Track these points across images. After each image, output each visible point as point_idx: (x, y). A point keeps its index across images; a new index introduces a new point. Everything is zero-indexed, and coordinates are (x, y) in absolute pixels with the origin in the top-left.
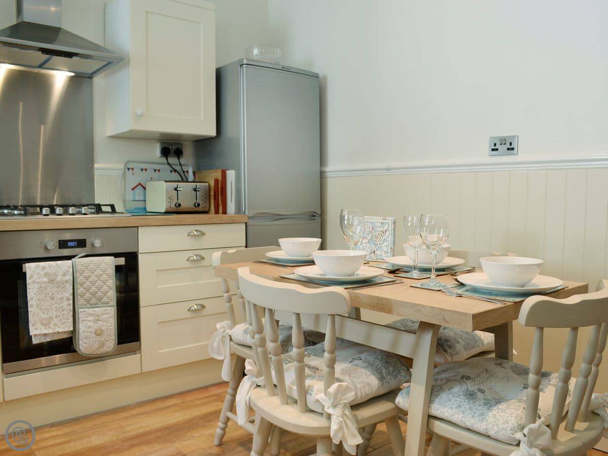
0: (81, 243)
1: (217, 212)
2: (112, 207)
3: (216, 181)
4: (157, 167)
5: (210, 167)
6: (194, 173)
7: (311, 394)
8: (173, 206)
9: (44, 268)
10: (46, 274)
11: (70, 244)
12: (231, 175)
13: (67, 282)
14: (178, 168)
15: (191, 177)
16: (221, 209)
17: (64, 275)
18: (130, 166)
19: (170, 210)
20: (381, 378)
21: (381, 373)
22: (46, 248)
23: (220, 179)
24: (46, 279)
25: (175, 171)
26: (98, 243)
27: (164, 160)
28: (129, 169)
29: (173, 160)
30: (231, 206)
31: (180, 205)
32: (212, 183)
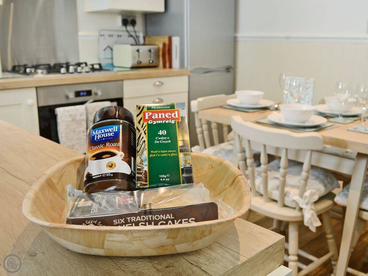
0: (89, 93)
1: (164, 66)
2: (100, 65)
3: (164, 45)
4: (120, 33)
5: (158, 34)
6: (144, 38)
7: (288, 197)
8: (136, 63)
9: (68, 111)
10: (70, 116)
11: (82, 94)
12: (176, 41)
13: (83, 120)
14: (133, 34)
15: (141, 41)
16: (168, 65)
17: (81, 115)
18: (102, 33)
19: (135, 66)
20: (325, 186)
21: (324, 183)
22: (67, 97)
23: (167, 42)
24: (70, 119)
25: (131, 36)
26: (100, 93)
27: (124, 28)
28: (101, 35)
29: (130, 28)
30: (176, 62)
31: (141, 62)
32: (161, 46)
